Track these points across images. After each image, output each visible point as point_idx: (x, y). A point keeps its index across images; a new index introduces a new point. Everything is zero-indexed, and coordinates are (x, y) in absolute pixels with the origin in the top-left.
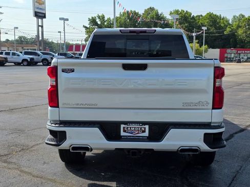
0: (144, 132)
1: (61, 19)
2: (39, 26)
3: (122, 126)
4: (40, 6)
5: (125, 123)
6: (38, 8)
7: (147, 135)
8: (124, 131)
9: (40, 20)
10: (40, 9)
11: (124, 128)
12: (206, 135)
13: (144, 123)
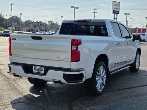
0: (42, 71)
1: (125, 14)
2: (115, 18)
3: (34, 67)
4: (116, 7)
5: (35, 65)
6: (115, 8)
7: (43, 73)
8: (35, 69)
9: (116, 15)
10: (117, 9)
11: (34, 68)
12: (64, 74)
13: (42, 66)
